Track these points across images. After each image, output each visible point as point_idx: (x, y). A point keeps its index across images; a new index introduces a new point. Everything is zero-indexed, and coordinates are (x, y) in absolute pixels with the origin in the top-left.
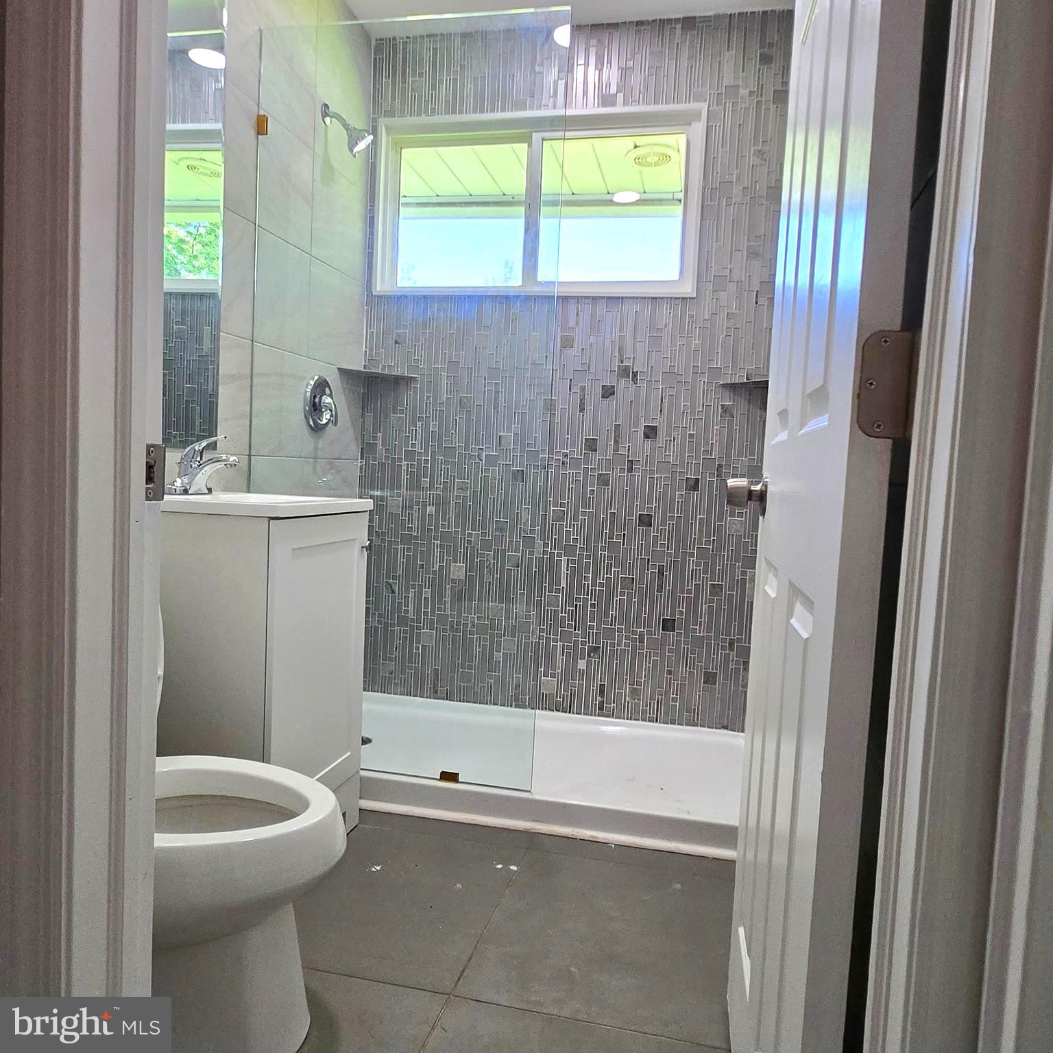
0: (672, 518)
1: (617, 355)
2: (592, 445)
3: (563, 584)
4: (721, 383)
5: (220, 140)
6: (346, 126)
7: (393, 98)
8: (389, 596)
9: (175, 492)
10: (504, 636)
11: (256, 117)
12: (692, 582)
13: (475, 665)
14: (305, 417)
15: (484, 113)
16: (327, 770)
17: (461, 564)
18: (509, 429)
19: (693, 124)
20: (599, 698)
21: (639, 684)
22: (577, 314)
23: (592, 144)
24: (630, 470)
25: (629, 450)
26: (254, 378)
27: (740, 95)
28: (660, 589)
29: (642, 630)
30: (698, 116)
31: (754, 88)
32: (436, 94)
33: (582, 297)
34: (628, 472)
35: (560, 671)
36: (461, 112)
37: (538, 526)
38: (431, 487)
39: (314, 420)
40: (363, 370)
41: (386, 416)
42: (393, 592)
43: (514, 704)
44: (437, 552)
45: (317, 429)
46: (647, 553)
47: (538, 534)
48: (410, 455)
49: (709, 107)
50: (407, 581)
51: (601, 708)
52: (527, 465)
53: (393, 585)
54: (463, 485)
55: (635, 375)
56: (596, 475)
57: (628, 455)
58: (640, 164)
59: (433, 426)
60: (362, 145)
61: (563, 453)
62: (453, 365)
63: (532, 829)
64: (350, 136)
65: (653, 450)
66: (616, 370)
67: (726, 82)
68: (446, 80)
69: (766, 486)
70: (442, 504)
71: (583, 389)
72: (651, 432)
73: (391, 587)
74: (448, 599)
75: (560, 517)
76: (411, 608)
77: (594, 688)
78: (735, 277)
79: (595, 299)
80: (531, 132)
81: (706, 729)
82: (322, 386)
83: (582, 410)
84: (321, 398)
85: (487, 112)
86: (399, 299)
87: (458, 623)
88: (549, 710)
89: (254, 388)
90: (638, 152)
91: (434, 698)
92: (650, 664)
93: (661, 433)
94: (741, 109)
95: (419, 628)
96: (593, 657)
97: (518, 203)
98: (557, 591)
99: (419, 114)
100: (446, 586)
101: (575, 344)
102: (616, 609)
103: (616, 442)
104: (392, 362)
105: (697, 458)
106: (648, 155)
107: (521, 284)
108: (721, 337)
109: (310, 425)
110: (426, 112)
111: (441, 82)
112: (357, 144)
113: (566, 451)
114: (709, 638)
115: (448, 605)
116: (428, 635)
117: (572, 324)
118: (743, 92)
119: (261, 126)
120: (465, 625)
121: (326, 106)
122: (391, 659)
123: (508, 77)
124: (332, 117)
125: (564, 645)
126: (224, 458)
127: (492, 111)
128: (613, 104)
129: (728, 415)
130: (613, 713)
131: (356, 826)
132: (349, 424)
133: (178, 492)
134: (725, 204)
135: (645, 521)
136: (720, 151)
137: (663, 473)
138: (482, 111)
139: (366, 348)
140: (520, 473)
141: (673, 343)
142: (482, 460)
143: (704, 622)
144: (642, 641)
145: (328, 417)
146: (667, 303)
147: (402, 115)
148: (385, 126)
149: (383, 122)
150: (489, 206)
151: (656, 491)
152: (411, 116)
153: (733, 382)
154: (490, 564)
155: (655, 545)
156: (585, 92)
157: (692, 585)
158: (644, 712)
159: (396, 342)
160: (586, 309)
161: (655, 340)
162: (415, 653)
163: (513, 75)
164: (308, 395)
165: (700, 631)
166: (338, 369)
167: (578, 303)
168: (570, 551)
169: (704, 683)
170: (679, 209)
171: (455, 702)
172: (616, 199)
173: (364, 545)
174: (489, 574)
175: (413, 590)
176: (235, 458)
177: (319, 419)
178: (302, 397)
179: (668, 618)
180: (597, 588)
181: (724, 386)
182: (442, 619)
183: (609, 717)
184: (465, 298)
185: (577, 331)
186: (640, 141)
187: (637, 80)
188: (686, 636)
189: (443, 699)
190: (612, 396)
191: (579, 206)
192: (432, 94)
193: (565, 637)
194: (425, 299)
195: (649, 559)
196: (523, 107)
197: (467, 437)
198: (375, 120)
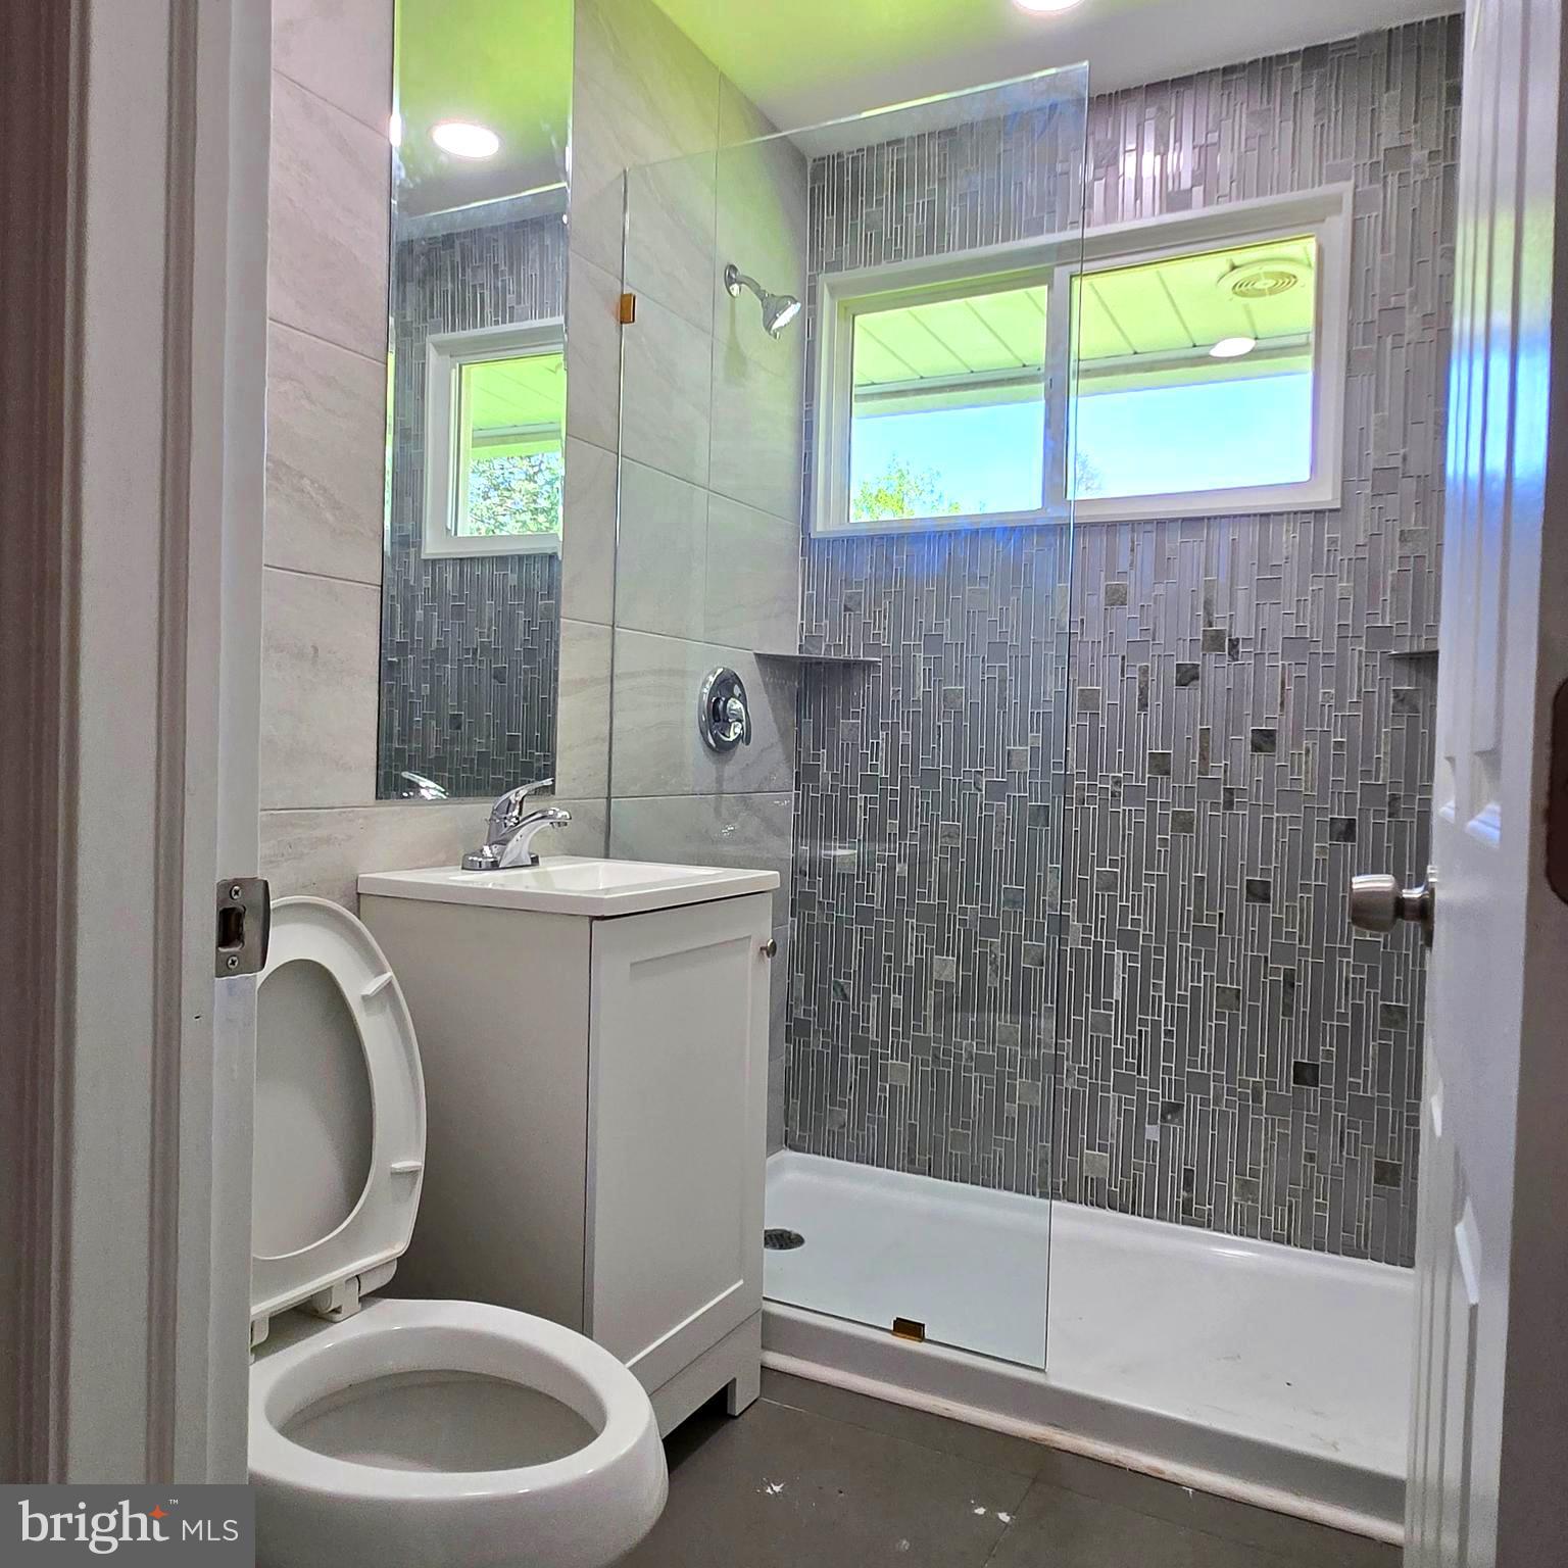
0: (1305, 888)
1: (1201, 613)
2: (1160, 764)
3: (1117, 994)
4: (1394, 652)
5: (561, 340)
6: (760, 293)
7: (839, 244)
8: (839, 1004)
9: (480, 866)
10: (1021, 1077)
11: (617, 298)
12: (1347, 1000)
13: (974, 1122)
14: (701, 732)
15: (976, 246)
16: (704, 1309)
17: (950, 958)
18: (1023, 741)
19: (1328, 219)
20: (1183, 1193)
21: (1254, 1174)
22: (1132, 550)
23: (1158, 272)
24: (1229, 804)
25: (1225, 772)
26: (615, 682)
27: (1413, 159)
28: (1288, 1010)
29: (1258, 1079)
30: (1335, 204)
31: (1438, 145)
32: (902, 228)
33: (1139, 522)
34: (1225, 808)
35: (1115, 1142)
36: (940, 250)
37: (1074, 898)
38: (903, 835)
39: (716, 738)
40: (797, 654)
41: (834, 722)
42: (846, 997)
43: (1038, 1191)
44: (912, 937)
45: (721, 750)
46: (1262, 947)
47: (1073, 911)
48: (869, 783)
49: (1356, 187)
50: (867, 983)
51: (1187, 1210)
52: (1054, 798)
53: (845, 987)
54: (952, 830)
55: (1234, 644)
56: (1170, 812)
57: (1225, 780)
58: (1243, 295)
59: (905, 737)
60: (783, 319)
61: (1114, 777)
62: (933, 641)
63: (1046, 1440)
64: (765, 308)
65: (1268, 773)
66: (1201, 638)
67: (1385, 142)
68: (918, 204)
69: (1432, 892)
70: (918, 862)
71: (1144, 671)
72: (1264, 741)
73: (842, 990)
74: (930, 1012)
75: (1110, 884)
76: (873, 1023)
77: (1175, 1175)
78: (1414, 468)
79: (1161, 524)
80: (1052, 268)
81: (1383, 1265)
82: (727, 684)
83: (1143, 706)
84: (726, 702)
85: (981, 244)
86: (852, 543)
87: (946, 1052)
88: (1097, 1205)
89: (615, 697)
90: (1238, 276)
91: (909, 1172)
92: (1273, 1139)
93: (1283, 741)
94: (1415, 182)
95: (884, 1057)
96: (1171, 1122)
97: (1031, 379)
98: (1108, 1006)
99: (878, 262)
100: (926, 993)
101: (1130, 597)
102: (1210, 1042)
103: (1203, 758)
104: (840, 640)
105: (1351, 784)
106: (1257, 277)
107: (1040, 507)
108: (1390, 572)
109: (710, 745)
110: (888, 256)
111: (910, 208)
112: (777, 318)
113: (1117, 774)
114: (1382, 1101)
115: (930, 1022)
116: (899, 1071)
117: (1123, 565)
118: (1418, 155)
119: (626, 311)
120: (958, 1057)
121: (733, 268)
122: (842, 1105)
123: (1013, 187)
124: (741, 283)
125: (1120, 1098)
126: (551, 813)
127: (989, 242)
128: (1187, 206)
129: (1407, 707)
130: (1209, 1221)
131: (755, 1400)
132: (776, 738)
133: (483, 866)
134: (1389, 347)
135: (1259, 892)
136: (1379, 257)
137: (1289, 811)
138: (973, 245)
139: (802, 619)
140: (1042, 812)
141: (1302, 590)
142: (981, 790)
143: (1373, 1072)
144: (1257, 1098)
145: (738, 730)
146: (1288, 522)
147: (853, 265)
148: (828, 285)
149: (825, 280)
150: (1002, 385)
151: (1277, 841)
152: (865, 266)
153: (1415, 650)
154: (995, 958)
155: (1277, 934)
156: (1138, 194)
157: (1346, 1005)
158: (1265, 1223)
159: (847, 609)
160: (1147, 544)
161: (1269, 585)
162: (880, 1097)
163: (1021, 183)
164: (705, 698)
165: (1365, 1087)
166: (756, 654)
167: (1133, 531)
168: (1127, 940)
169: (1375, 1182)
170: (1306, 362)
171: (942, 1181)
172: (1214, 352)
173: (764, 945)
174: (994, 976)
175: (876, 996)
176: (565, 813)
177: (724, 734)
178: (697, 702)
179: (1306, 1061)
180: (1176, 1005)
181: (1398, 658)
182: (921, 1044)
183: (1201, 1226)
184: (950, 535)
185: (1133, 576)
186: (1238, 257)
187: (1224, 161)
188: (1340, 1095)
189: (924, 1174)
190: (1195, 682)
191: (1147, 371)
192: (896, 228)
193: (1122, 1084)
194: (888, 541)
195: (1266, 958)
196: (1037, 228)
197: (957, 753)
198: (813, 278)
